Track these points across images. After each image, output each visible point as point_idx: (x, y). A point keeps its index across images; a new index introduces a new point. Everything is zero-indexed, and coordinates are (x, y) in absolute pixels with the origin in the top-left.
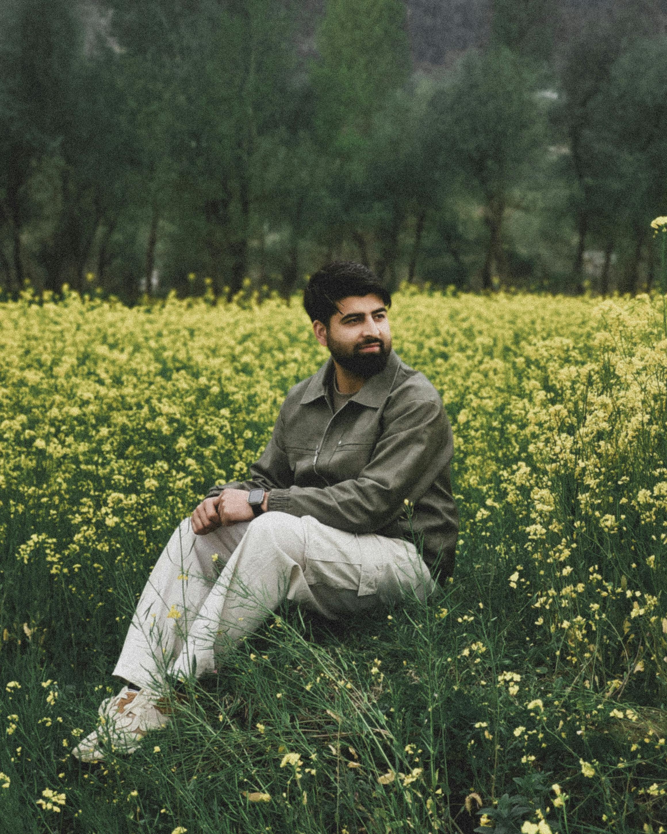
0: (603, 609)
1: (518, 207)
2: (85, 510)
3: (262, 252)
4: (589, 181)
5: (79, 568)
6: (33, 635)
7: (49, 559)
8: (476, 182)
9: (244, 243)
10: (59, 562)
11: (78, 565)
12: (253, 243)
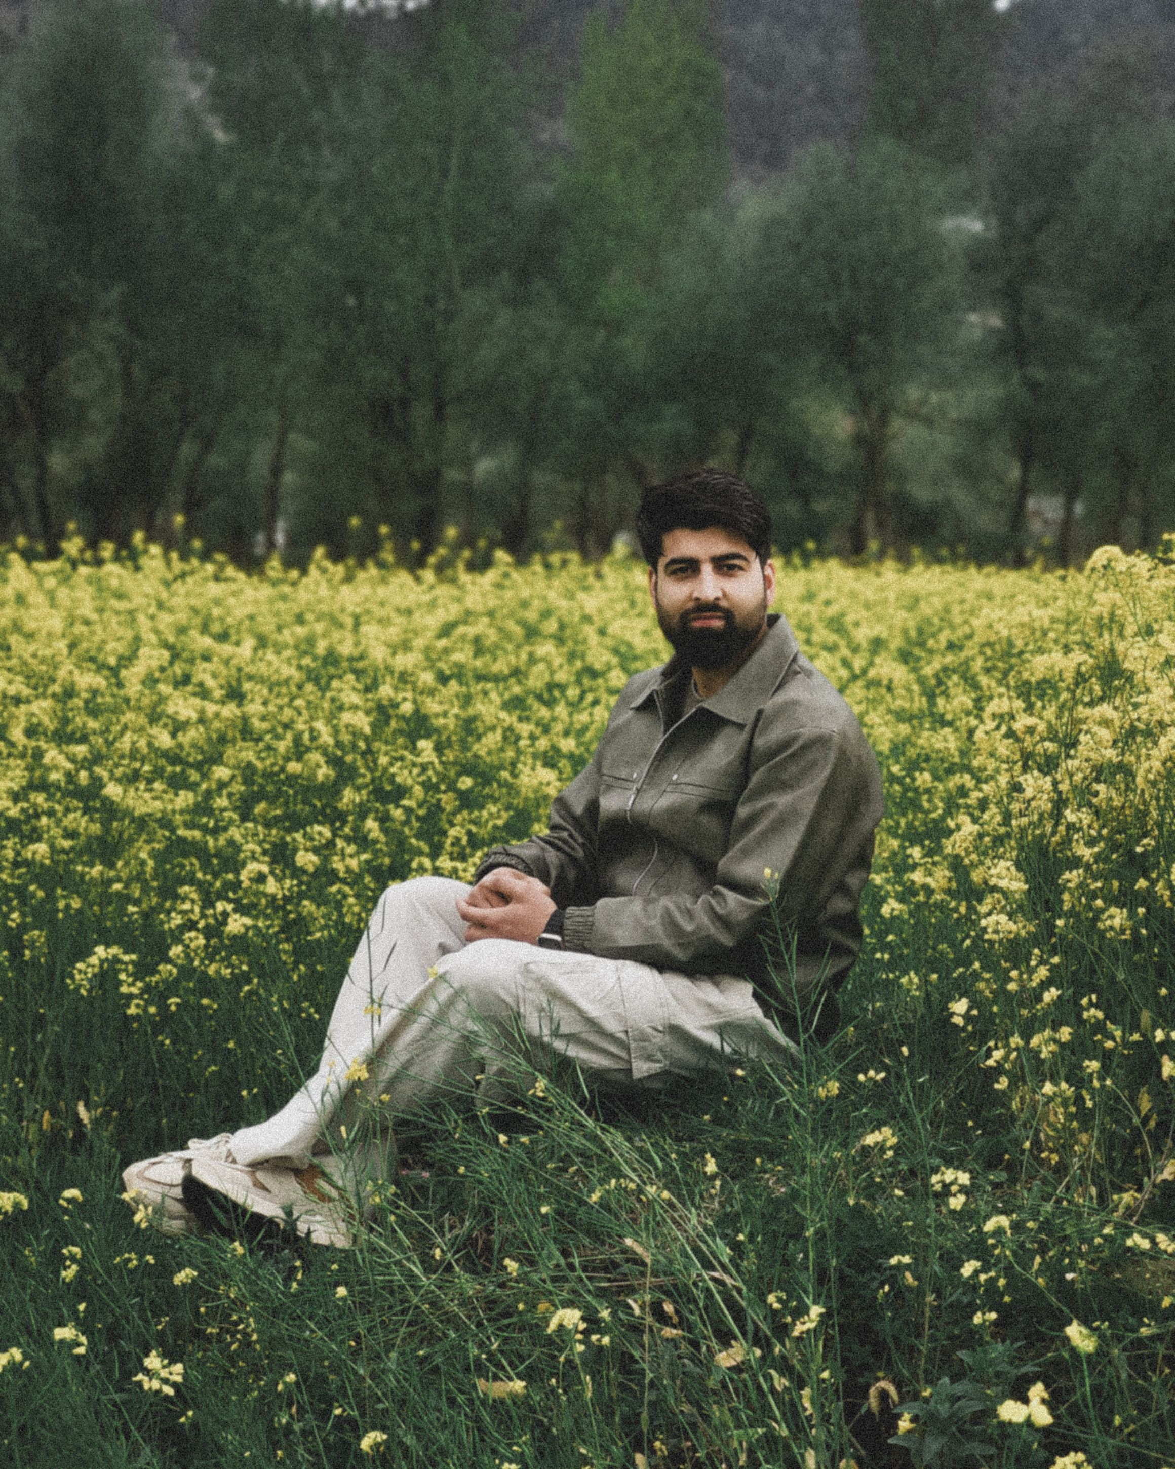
1: (912, 416)
3: (468, 491)
6: (96, 1122)
7: (124, 989)
8: (841, 371)
9: (436, 474)
10: (142, 994)
12: (453, 475)
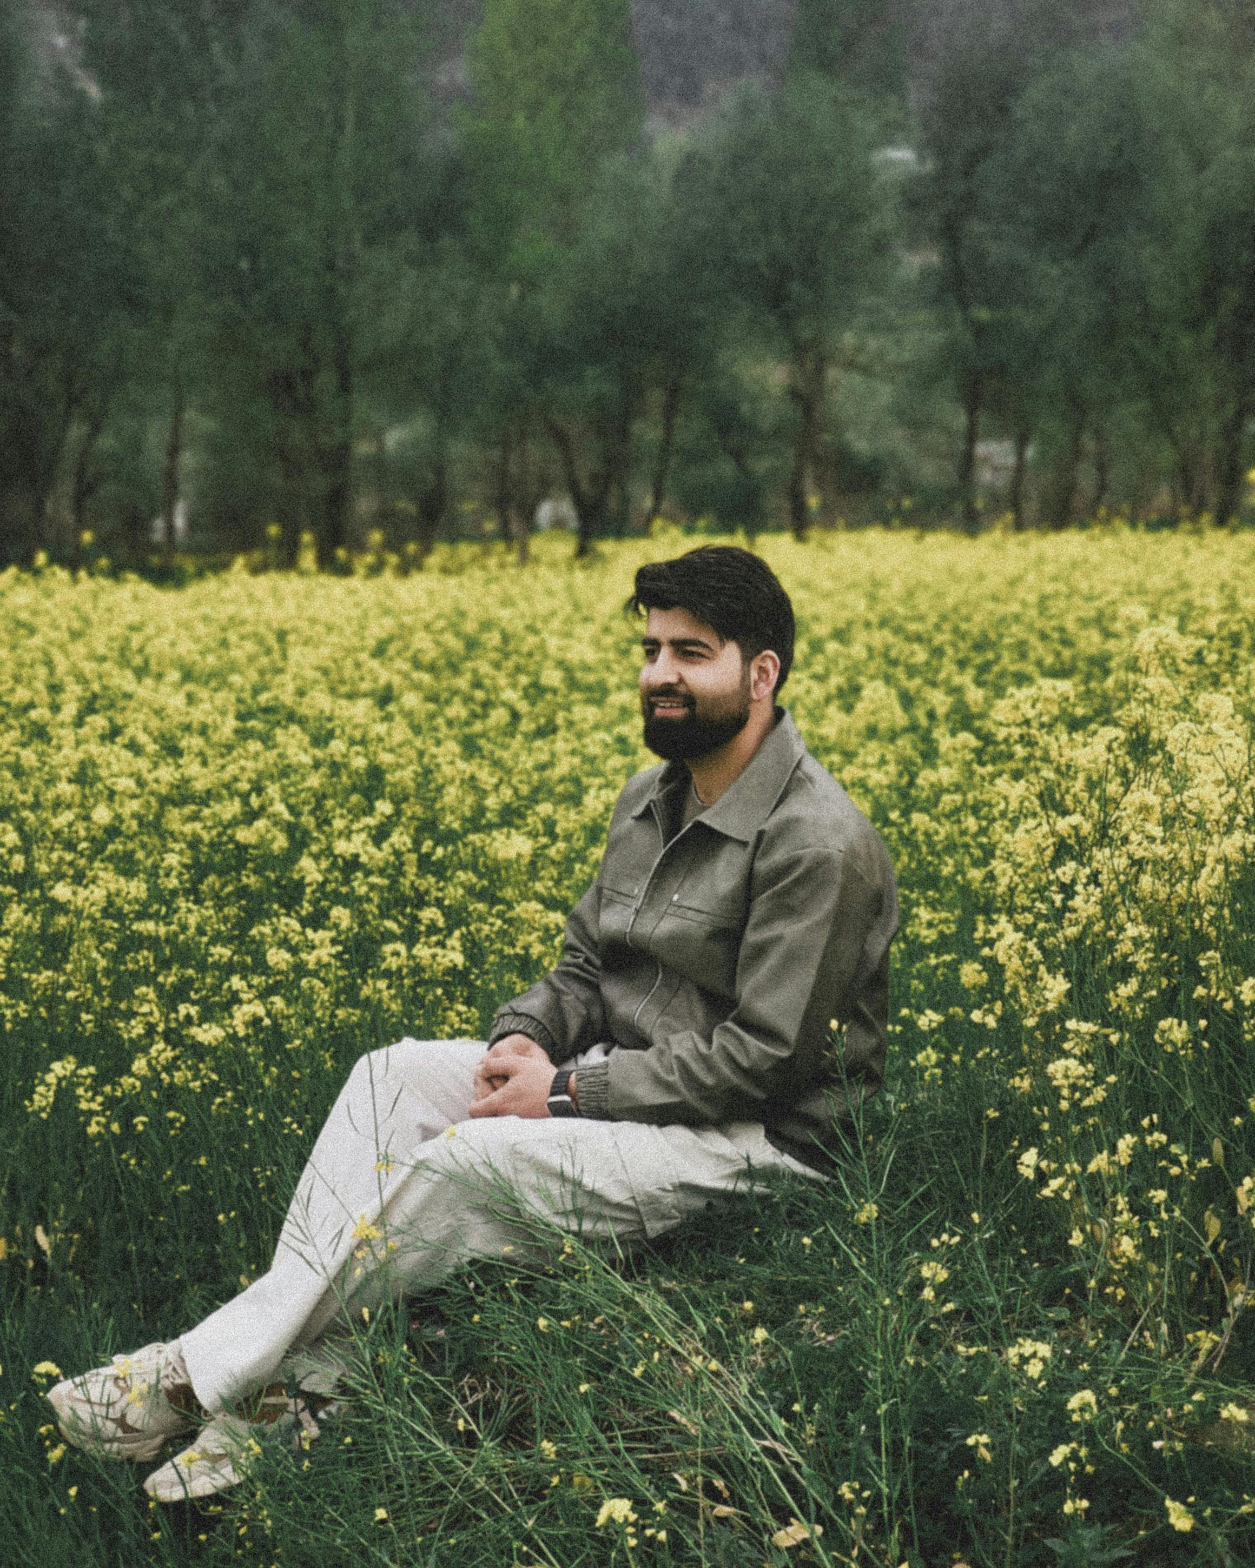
0: (1173, 1197)
1: (851, 365)
2: (145, 1009)
3: (379, 463)
4: (983, 314)
5: (144, 1123)
8: (772, 321)
9: (345, 448)
11: (144, 1119)
12: (364, 448)
